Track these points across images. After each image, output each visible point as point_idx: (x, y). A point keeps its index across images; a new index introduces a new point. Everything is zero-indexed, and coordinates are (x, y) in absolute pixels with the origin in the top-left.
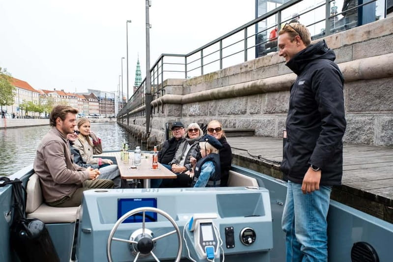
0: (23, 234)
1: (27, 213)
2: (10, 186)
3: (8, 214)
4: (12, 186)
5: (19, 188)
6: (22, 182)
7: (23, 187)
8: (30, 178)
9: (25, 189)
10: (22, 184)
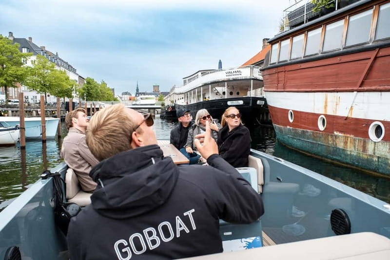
0: (63, 215)
1: (67, 200)
2: (51, 178)
3: (52, 200)
4: (53, 178)
5: (58, 180)
6: (60, 175)
7: (61, 178)
8: (67, 171)
9: (64, 180)
10: (61, 176)
